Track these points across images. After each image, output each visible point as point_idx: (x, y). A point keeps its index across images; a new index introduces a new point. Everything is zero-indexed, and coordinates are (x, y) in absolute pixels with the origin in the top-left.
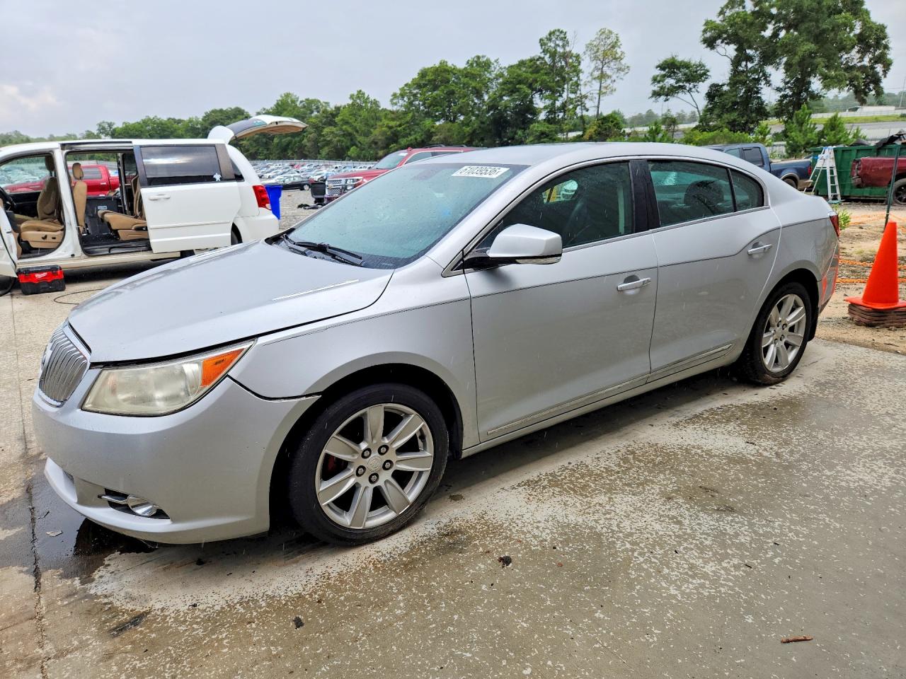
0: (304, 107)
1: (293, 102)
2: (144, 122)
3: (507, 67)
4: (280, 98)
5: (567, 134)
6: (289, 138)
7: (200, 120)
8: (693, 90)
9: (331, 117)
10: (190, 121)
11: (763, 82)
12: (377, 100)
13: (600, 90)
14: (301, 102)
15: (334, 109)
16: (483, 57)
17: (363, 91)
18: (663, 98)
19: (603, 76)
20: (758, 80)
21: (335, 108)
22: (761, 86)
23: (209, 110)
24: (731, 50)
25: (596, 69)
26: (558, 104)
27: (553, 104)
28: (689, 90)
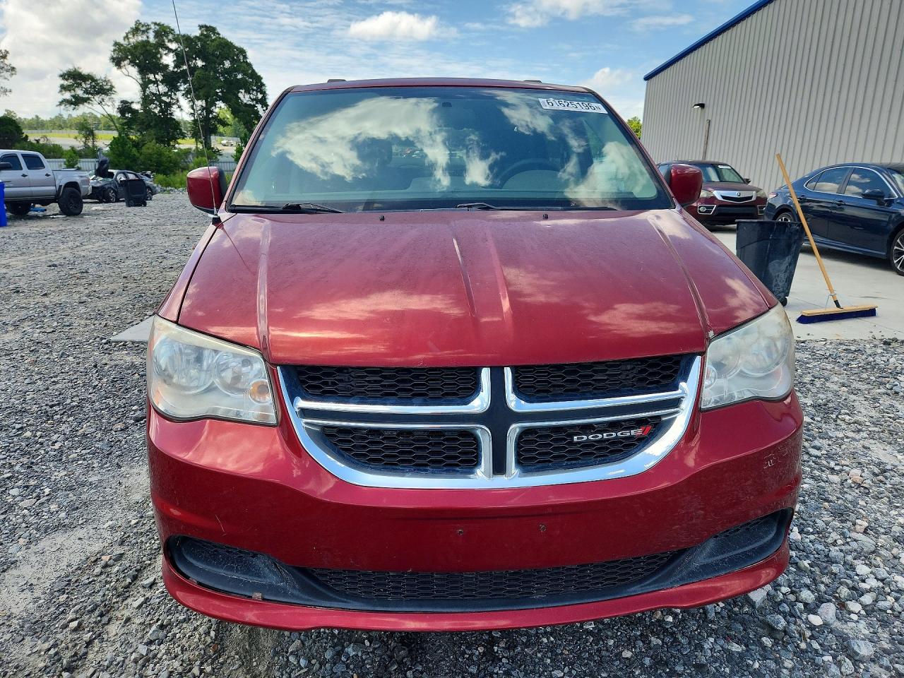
8: (103, 103)
11: (175, 106)
18: (73, 106)
20: (169, 105)
22: (174, 109)
24: (134, 71)
28: (100, 103)
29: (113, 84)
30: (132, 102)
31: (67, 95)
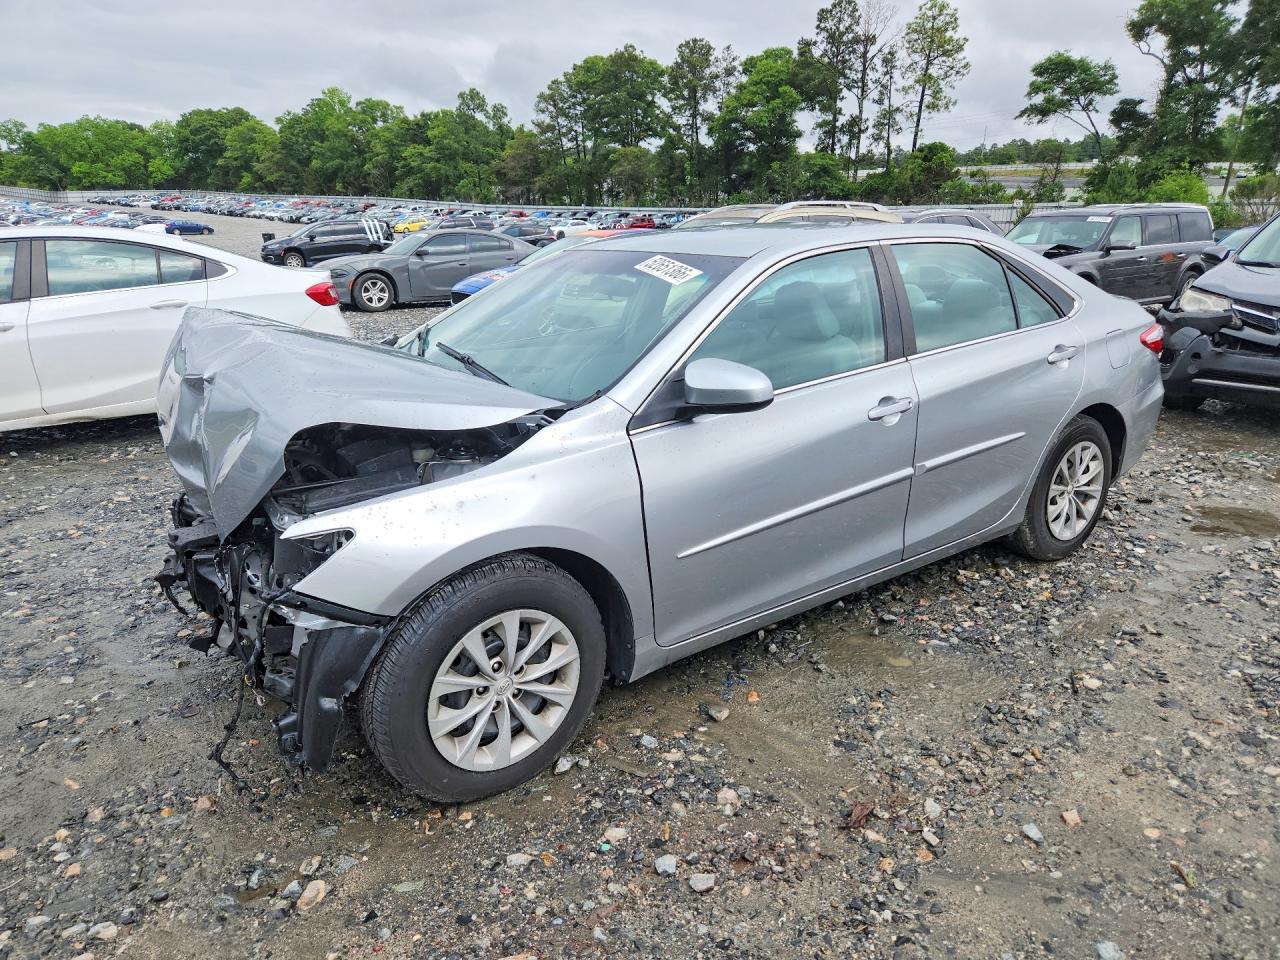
0: (364, 112)
1: (342, 103)
2: (79, 123)
3: (743, 59)
4: (321, 96)
5: (856, 172)
6: (337, 161)
7: (174, 123)
8: (1091, 108)
9: (417, 131)
10: (156, 126)
11: (1224, 100)
12: (504, 104)
13: (921, 102)
14: (358, 104)
15: (419, 117)
16: (701, 40)
17: (478, 89)
18: (1039, 117)
19: (926, 79)
20: (1215, 97)
21: (423, 115)
22: (1219, 106)
23: (187, 110)
24: (1158, 41)
25: (911, 67)
26: (842, 120)
27: (835, 120)
28: (1085, 108)
29: (1117, 72)
30: (1141, 102)
31: (1039, 99)
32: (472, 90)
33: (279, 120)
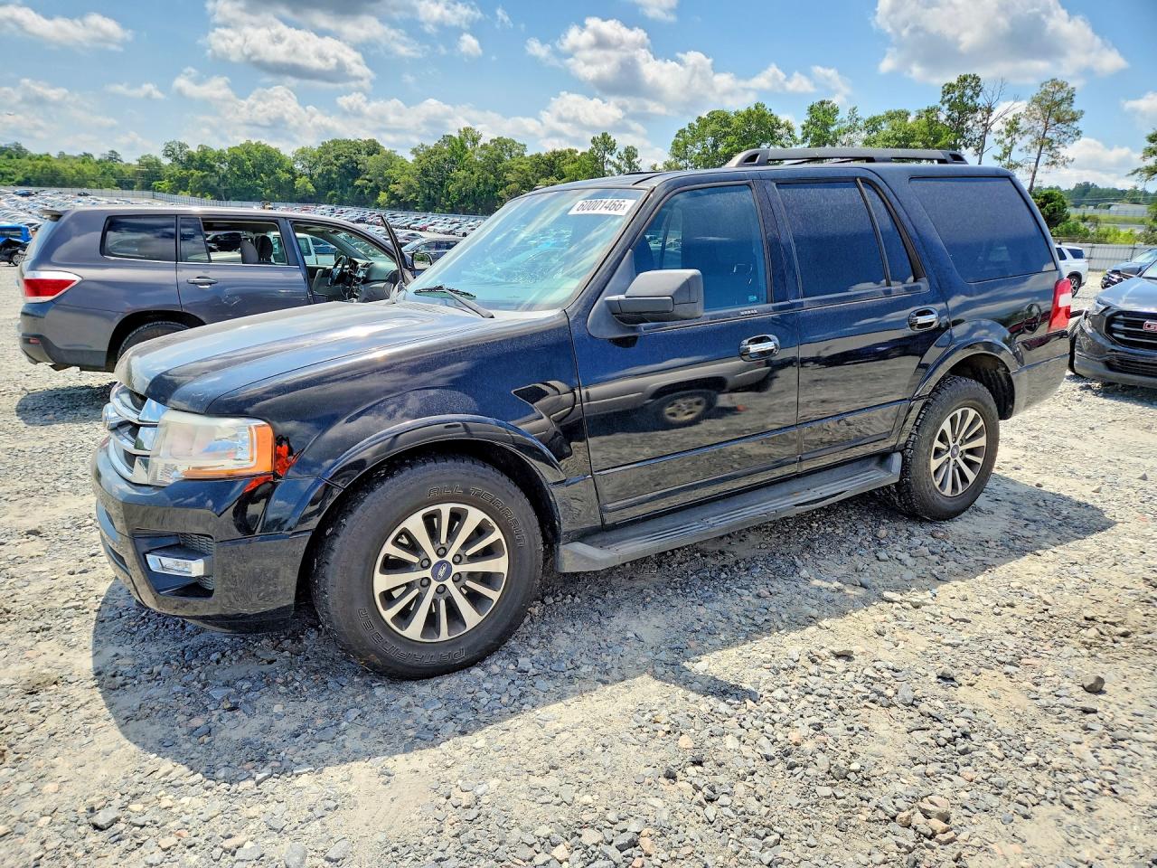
9: (548, 166)
13: (1038, 159)
32: (604, 135)
33: (415, 151)
